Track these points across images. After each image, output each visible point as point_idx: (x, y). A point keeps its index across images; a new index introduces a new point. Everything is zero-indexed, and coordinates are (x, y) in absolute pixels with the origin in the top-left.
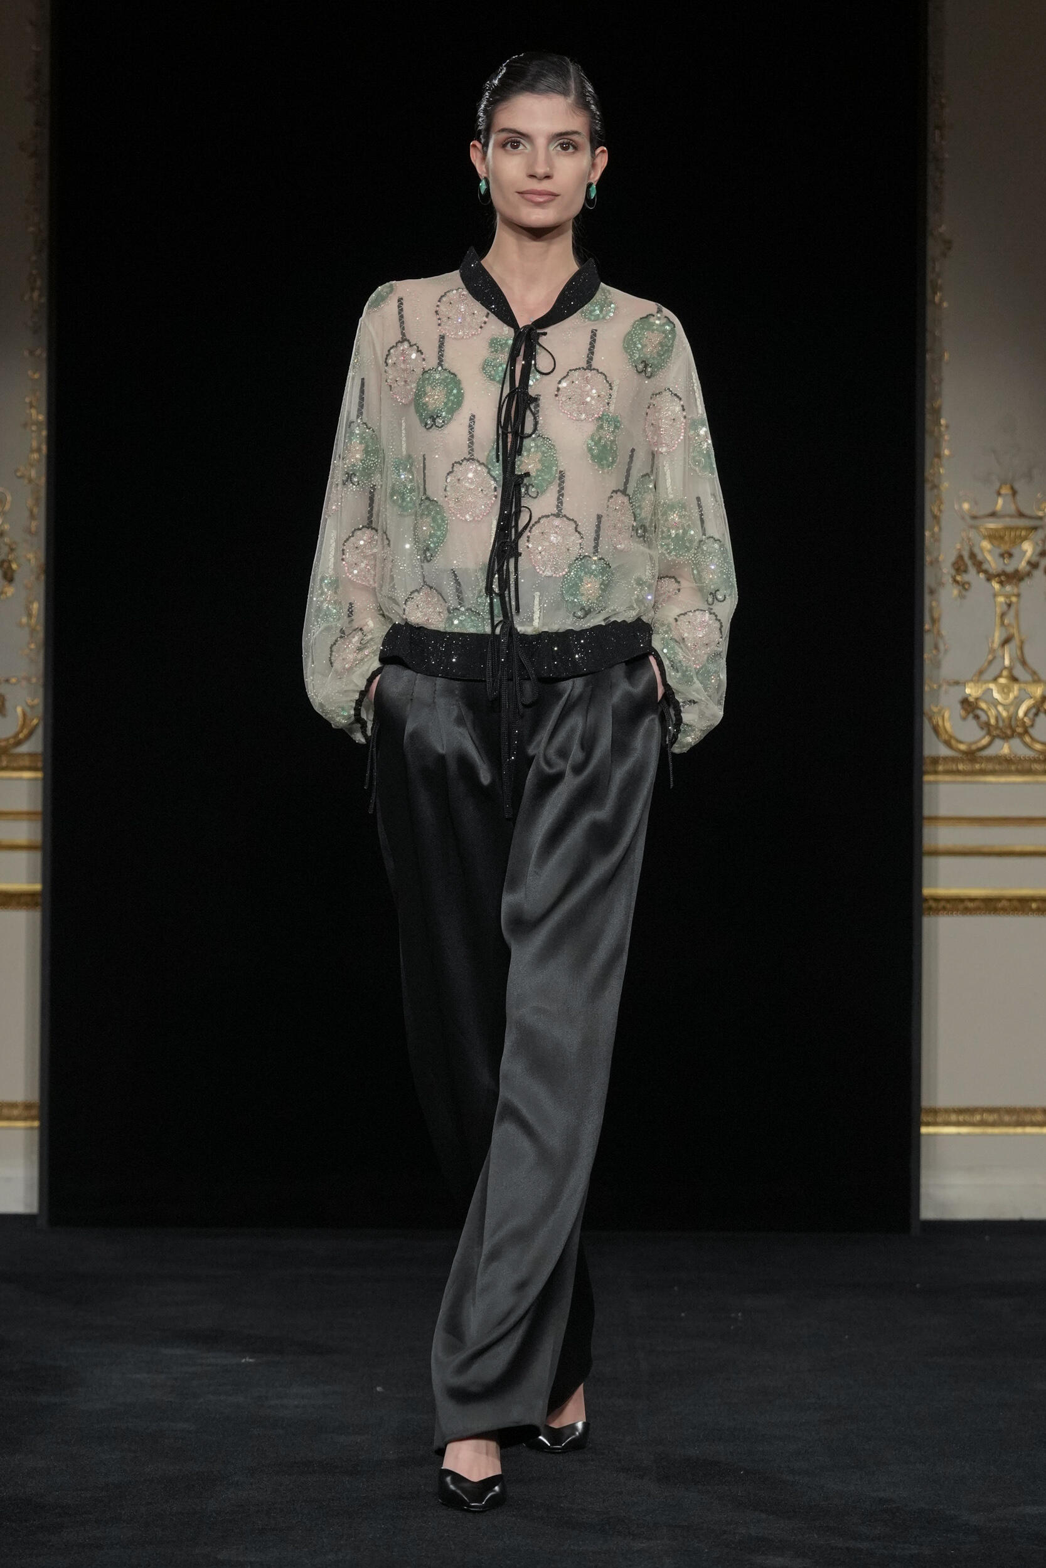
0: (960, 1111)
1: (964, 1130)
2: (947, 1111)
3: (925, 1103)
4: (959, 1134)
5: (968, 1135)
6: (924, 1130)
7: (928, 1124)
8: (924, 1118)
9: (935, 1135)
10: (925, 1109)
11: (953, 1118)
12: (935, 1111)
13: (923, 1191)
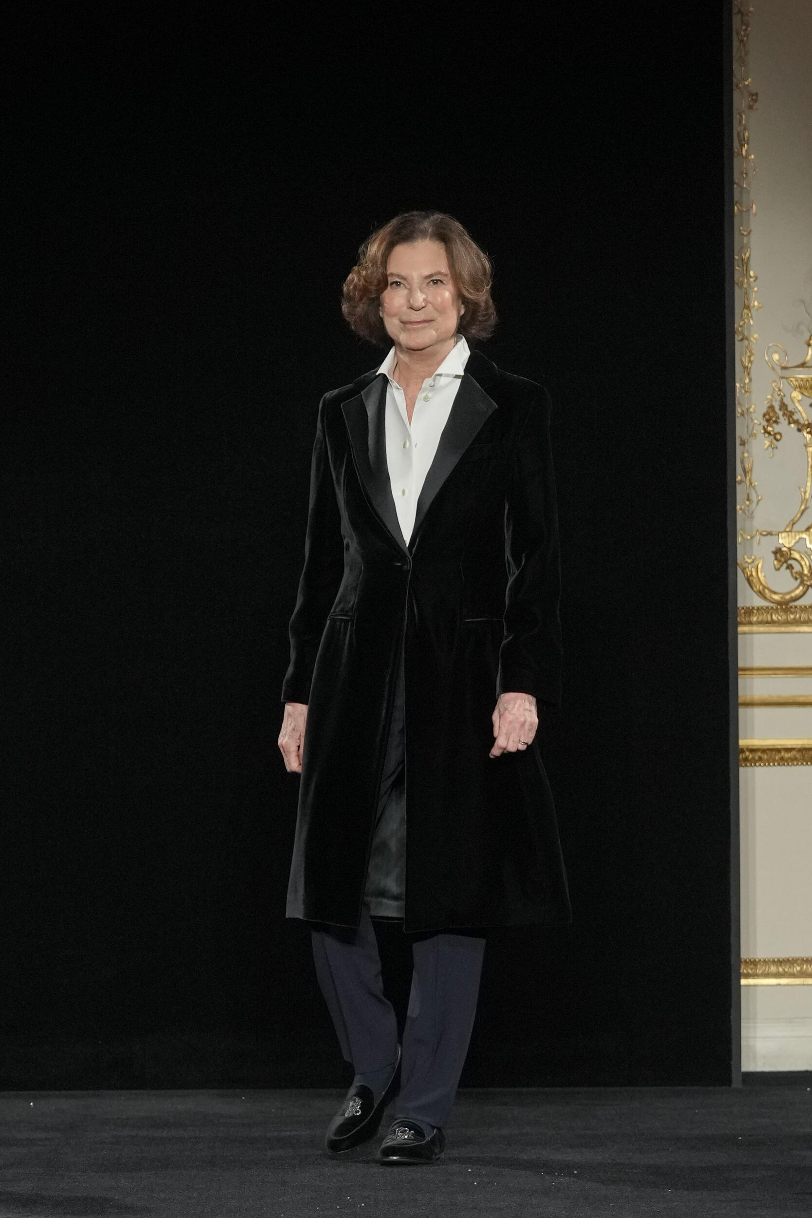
0: (780, 962)
1: (783, 981)
2: (766, 962)
3: (744, 955)
4: (779, 985)
5: (788, 985)
6: (743, 982)
7: (748, 976)
8: (744, 970)
9: (755, 986)
10: (745, 961)
11: (773, 969)
12: (754, 963)
13: (743, 1043)
